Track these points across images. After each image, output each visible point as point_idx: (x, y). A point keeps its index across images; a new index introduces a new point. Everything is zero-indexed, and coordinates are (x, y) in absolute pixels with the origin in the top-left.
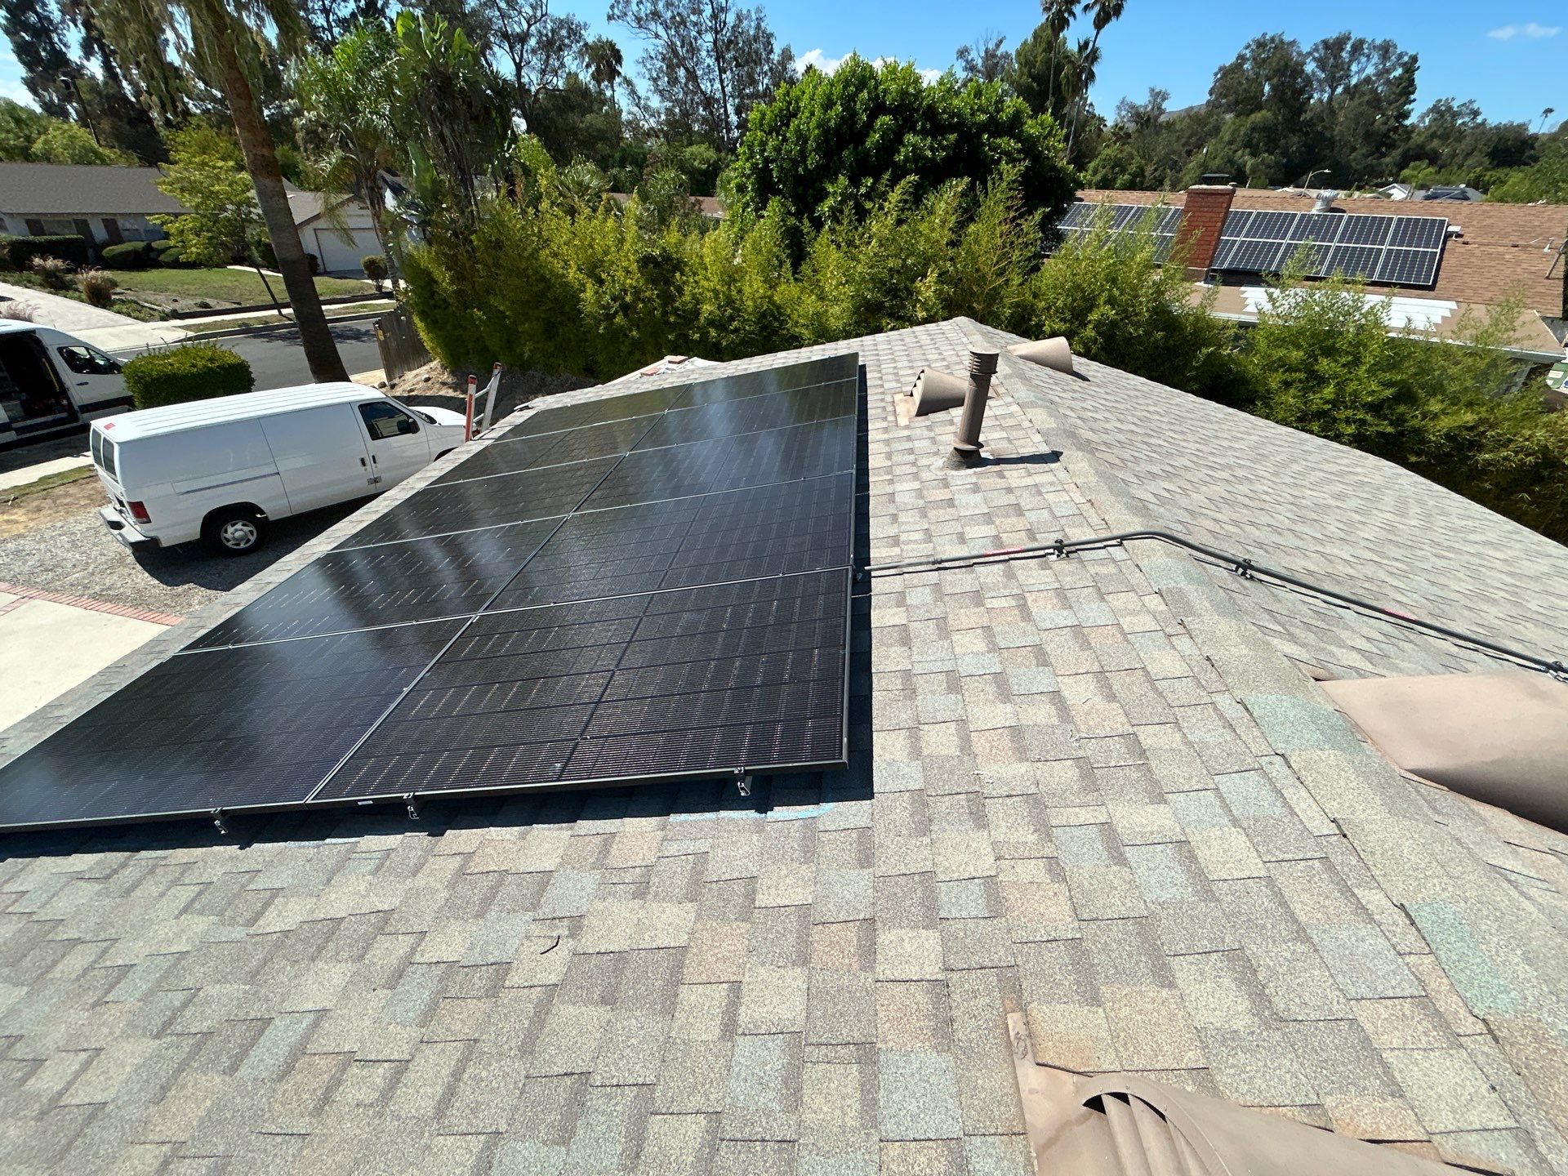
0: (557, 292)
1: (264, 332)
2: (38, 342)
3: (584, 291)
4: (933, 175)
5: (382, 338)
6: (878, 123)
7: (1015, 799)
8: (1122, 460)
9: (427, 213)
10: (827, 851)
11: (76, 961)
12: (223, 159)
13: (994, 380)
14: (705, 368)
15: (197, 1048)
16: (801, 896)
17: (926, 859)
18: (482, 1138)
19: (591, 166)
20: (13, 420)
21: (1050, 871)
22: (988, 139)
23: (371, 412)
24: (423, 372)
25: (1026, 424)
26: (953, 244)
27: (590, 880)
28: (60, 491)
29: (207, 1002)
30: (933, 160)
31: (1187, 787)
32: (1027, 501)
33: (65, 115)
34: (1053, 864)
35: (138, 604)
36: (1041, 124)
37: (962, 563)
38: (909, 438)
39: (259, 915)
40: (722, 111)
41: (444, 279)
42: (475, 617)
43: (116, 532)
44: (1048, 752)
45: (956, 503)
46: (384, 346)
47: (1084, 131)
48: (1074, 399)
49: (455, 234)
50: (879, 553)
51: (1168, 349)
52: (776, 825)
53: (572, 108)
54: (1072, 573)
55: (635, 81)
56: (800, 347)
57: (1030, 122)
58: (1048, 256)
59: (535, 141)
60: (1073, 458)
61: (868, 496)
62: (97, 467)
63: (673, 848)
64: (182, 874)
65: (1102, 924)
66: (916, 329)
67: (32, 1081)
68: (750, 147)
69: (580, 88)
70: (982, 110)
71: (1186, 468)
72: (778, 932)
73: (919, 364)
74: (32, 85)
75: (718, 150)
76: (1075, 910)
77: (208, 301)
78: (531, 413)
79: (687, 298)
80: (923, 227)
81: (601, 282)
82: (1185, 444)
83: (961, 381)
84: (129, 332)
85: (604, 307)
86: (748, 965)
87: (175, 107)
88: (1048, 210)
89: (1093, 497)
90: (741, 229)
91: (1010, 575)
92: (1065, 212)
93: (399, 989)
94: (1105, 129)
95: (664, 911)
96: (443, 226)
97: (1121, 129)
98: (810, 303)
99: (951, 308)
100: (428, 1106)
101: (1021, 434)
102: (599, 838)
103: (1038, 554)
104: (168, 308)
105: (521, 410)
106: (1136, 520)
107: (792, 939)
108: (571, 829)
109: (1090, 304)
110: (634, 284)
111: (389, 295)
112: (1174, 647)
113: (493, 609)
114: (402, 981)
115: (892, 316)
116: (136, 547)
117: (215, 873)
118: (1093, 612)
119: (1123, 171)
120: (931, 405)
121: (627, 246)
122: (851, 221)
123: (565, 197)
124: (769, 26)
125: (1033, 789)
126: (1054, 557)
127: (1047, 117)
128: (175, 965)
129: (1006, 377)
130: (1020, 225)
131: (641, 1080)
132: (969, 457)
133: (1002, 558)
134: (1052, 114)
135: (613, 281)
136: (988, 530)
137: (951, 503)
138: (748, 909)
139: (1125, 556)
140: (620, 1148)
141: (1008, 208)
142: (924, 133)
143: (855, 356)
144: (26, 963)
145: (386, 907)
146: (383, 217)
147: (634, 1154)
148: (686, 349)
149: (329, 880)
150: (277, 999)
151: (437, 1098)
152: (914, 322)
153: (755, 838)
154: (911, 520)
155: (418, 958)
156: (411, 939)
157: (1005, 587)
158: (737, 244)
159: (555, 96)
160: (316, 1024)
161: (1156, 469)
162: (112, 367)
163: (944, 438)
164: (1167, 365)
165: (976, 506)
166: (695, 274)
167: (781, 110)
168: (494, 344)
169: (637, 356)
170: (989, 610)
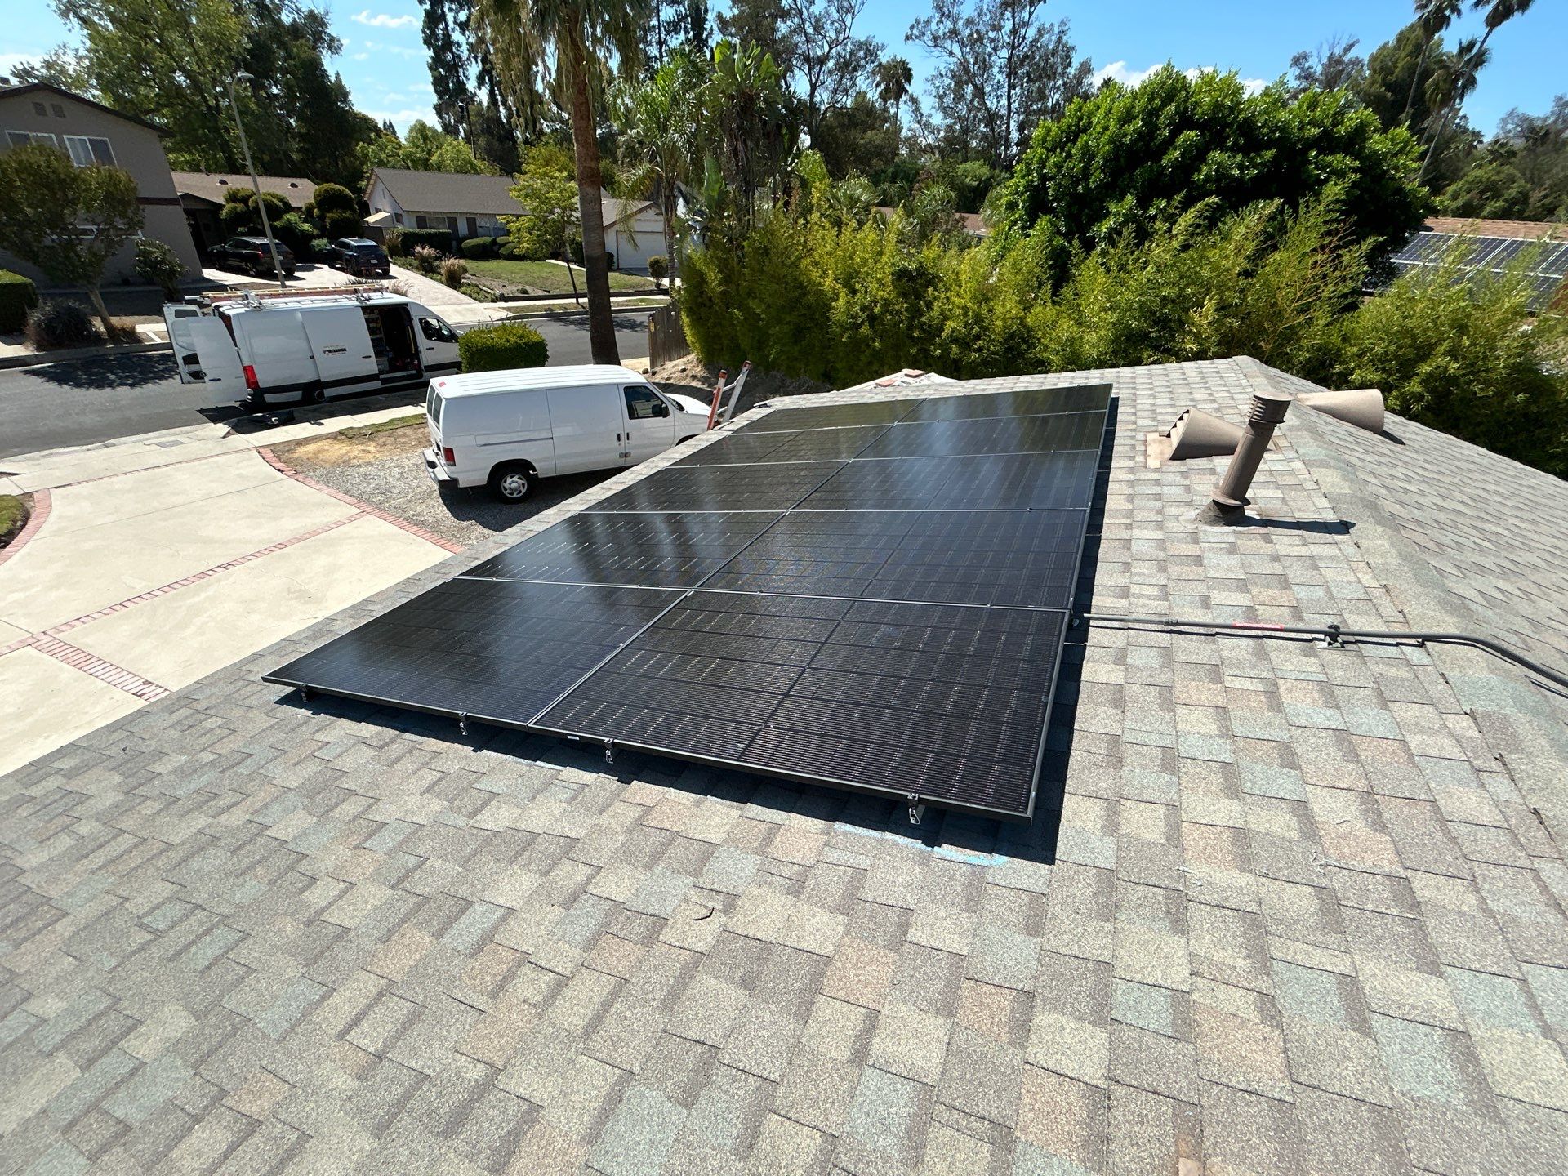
0: (811, 299)
1: (561, 317)
2: (408, 313)
3: (836, 300)
4: (1236, 195)
5: (653, 329)
6: (1182, 138)
7: (1227, 912)
8: (1438, 544)
9: (712, 219)
10: (991, 906)
11: (350, 808)
12: (560, 171)
13: (1277, 431)
14: (942, 385)
15: (418, 907)
16: (957, 944)
17: (1105, 947)
18: (618, 1071)
19: (864, 180)
20: (381, 372)
21: (1261, 1010)
22: (1316, 156)
23: (633, 394)
24: (681, 363)
25: (1309, 485)
26: (1247, 274)
27: (750, 864)
28: (400, 432)
29: (432, 871)
30: (1240, 180)
31: (1477, 966)
32: (1295, 573)
33: (457, 134)
34: (1268, 1006)
35: (435, 531)
36: (1392, 140)
37: (1201, 630)
38: (1158, 483)
39: (478, 811)
40: (1004, 127)
41: (713, 277)
42: (690, 592)
43: (431, 470)
44: (1280, 869)
45: (1205, 562)
46: (653, 336)
47: (1448, 148)
48: (1379, 463)
49: (731, 240)
50: (1102, 601)
51: (1525, 415)
52: (941, 863)
53: (855, 125)
54: (1346, 668)
55: (921, 99)
56: (1046, 373)
57: (1376, 136)
58: (1371, 294)
59: (817, 157)
60: (1371, 536)
61: (1099, 539)
62: (428, 416)
63: (833, 856)
64: (431, 759)
65: (1324, 1096)
66: (1185, 364)
67: (307, 893)
68: (1028, 165)
69: (866, 105)
70: (1314, 123)
71: (1535, 568)
72: (925, 973)
73: (1183, 403)
74: (439, 110)
75: (993, 167)
76: (1289, 1066)
77: (528, 288)
78: (768, 411)
79: (935, 313)
80: (1213, 255)
81: (854, 292)
82: (1535, 537)
83: (1236, 428)
84: (468, 310)
85: (852, 317)
86: (889, 998)
87: (535, 126)
88: (1381, 239)
89: (1390, 583)
90: (1004, 247)
91: (1262, 655)
92: (1406, 242)
93: (572, 912)
94: (1479, 146)
95: (814, 915)
96: (722, 231)
97: (1503, 145)
98: (1066, 328)
99: (1229, 346)
100: (579, 1024)
101: (1302, 495)
102: (764, 826)
103: (1305, 638)
104: (498, 293)
105: (760, 407)
106: (1449, 619)
107: (939, 986)
108: (741, 809)
109: (1424, 352)
110: (886, 296)
111: (665, 292)
112: (1483, 786)
113: (709, 587)
114: (575, 905)
115: (1156, 348)
116: (442, 483)
117: (453, 766)
118: (1367, 718)
119: (1497, 196)
120: (1190, 450)
121: (885, 258)
122: (1129, 244)
123: (834, 209)
124: (1070, 39)
125: (1253, 907)
126: (1325, 644)
127: (1403, 131)
128: (414, 833)
129: (1291, 428)
130: (1339, 256)
131: (765, 1074)
132: (1230, 513)
133: (1254, 633)
134: (1409, 128)
135: (866, 292)
136: (1243, 599)
137: (1198, 561)
138: (898, 940)
139: (1425, 660)
140: (735, 1132)
141: (1329, 233)
142: (1235, 149)
143: (1109, 387)
144: (318, 798)
145: (573, 835)
146: (673, 222)
147: (747, 1146)
148: (925, 363)
149: (534, 798)
150: (480, 887)
151: (587, 1020)
152: (1181, 357)
153: (917, 869)
154: (1146, 572)
155: (591, 889)
156: (588, 870)
157: (1253, 667)
158: (996, 262)
159: (842, 114)
160: (504, 919)
161: (1486, 562)
162: (452, 337)
163: (1200, 488)
164: (1523, 436)
165: (1229, 569)
166: (947, 290)
167: (1069, 127)
168: (745, 343)
169: (875, 368)
170: (1227, 690)
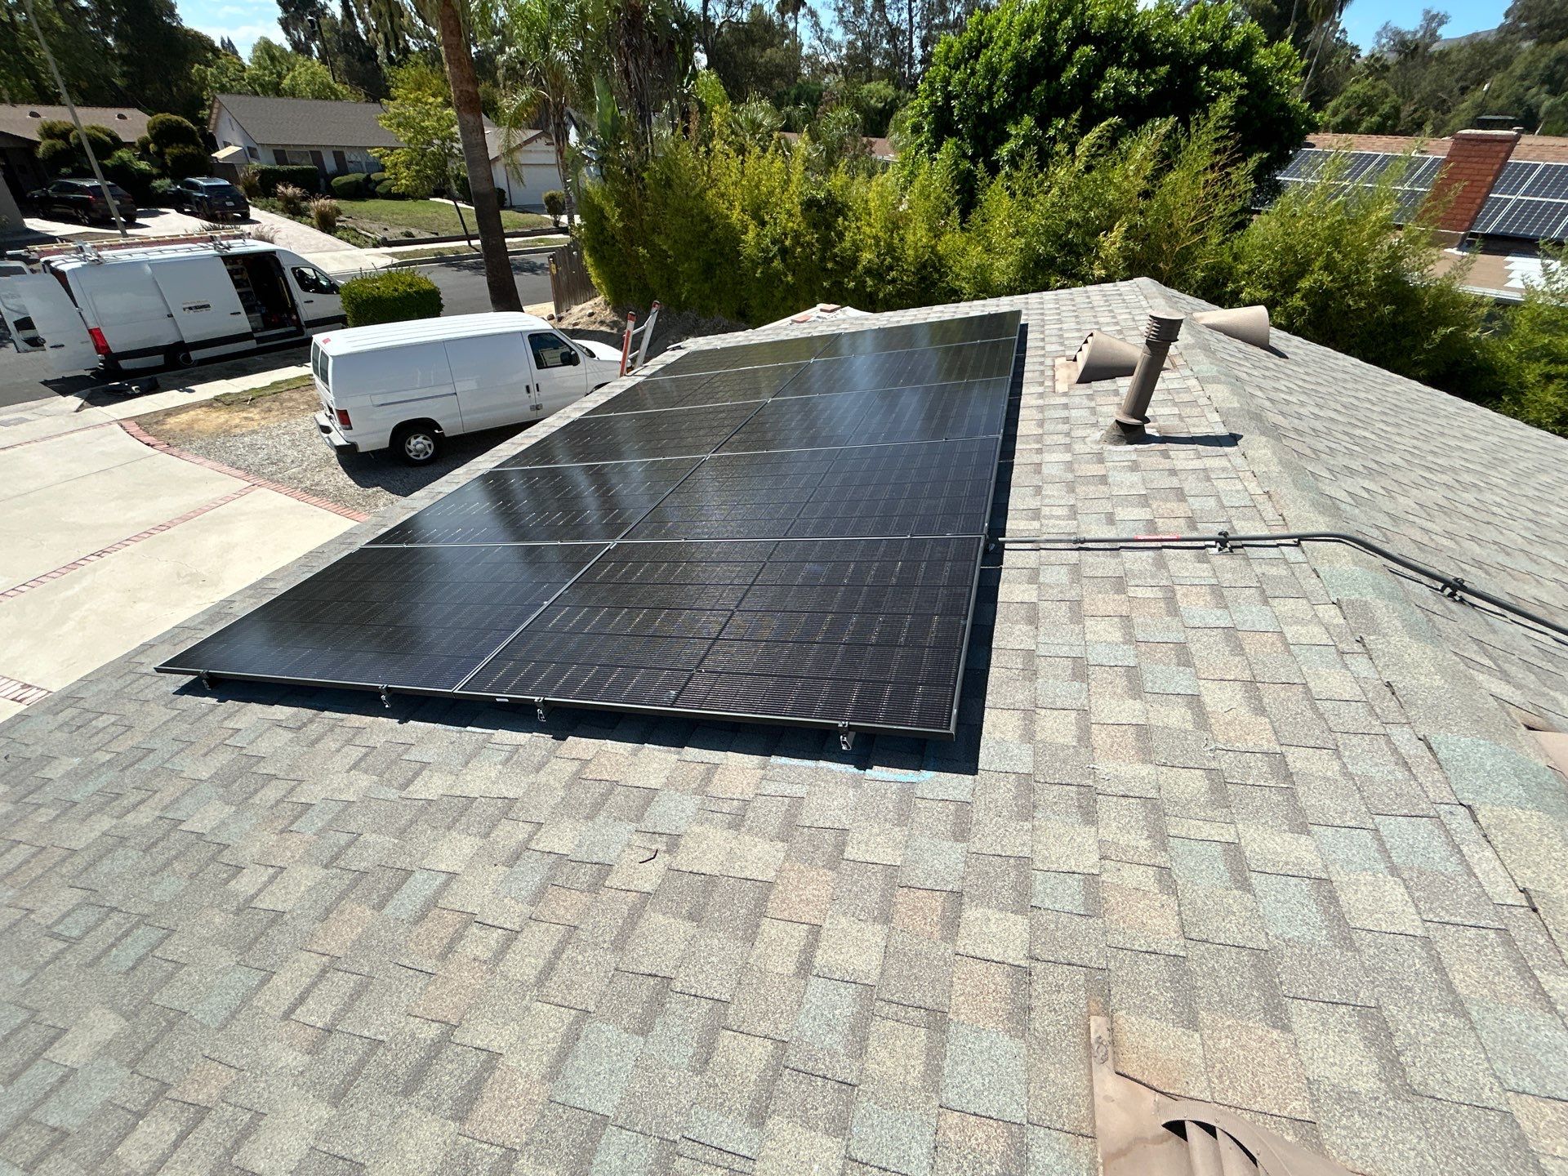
0: (719, 232)
1: (453, 261)
2: (277, 262)
3: (745, 233)
4: (1136, 113)
5: (554, 272)
6: (1077, 54)
7: (1131, 800)
8: (1314, 451)
9: (605, 149)
10: (922, 818)
11: (271, 793)
12: (434, 95)
13: (1172, 350)
14: (857, 319)
15: (355, 884)
16: (892, 857)
17: (1024, 845)
18: (573, 1012)
19: (766, 103)
20: (255, 330)
21: (1160, 881)
22: (1207, 73)
23: (540, 342)
24: (588, 307)
25: (1203, 401)
26: (1146, 195)
27: (691, 804)
28: (286, 395)
29: (366, 846)
30: (1136, 98)
31: (1338, 822)
32: (1191, 485)
33: (309, 52)
34: (1164, 874)
35: (338, 500)
36: (1277, 54)
37: (1107, 546)
38: (1066, 406)
39: (409, 782)
40: (906, 43)
41: (613, 214)
42: (612, 544)
43: (325, 435)
44: (1176, 757)
45: (1110, 480)
46: (556, 279)
47: (1330, 63)
48: (1265, 377)
49: (629, 171)
50: (1015, 525)
51: (1394, 326)
52: (873, 784)
53: (753, 42)
54: (1234, 571)
55: (820, 12)
56: (959, 302)
57: (1262, 51)
58: (1258, 212)
59: (713, 77)
60: (1257, 446)
61: (1012, 464)
62: (315, 376)
63: (770, 788)
64: (354, 736)
65: (1212, 947)
66: (1089, 288)
67: (233, 883)
68: (931, 84)
69: (764, 19)
70: (1204, 37)
71: (1395, 466)
72: (862, 886)
73: (1088, 326)
74: (285, 24)
75: (898, 87)
76: (1182, 926)
77: (414, 231)
78: (683, 353)
79: (847, 244)
80: (1116, 176)
81: (763, 224)
82: (1398, 439)
83: (1135, 349)
84: (348, 257)
85: (763, 251)
86: (830, 912)
87: (397, 44)
88: (1265, 155)
89: (1272, 491)
90: (911, 172)
91: (1161, 564)
92: (1290, 159)
93: (516, 869)
94: (1357, 61)
95: (756, 845)
96: (619, 162)
97: (1378, 60)
98: (975, 255)
99: (1134, 267)
100: (531, 975)
101: (1196, 411)
102: (703, 767)
103: (1198, 546)
104: (379, 237)
105: (674, 349)
106: (1321, 519)
107: (876, 896)
108: (679, 753)
109: (1303, 269)
110: (796, 227)
111: (564, 231)
112: (1346, 666)
113: (632, 538)
114: (518, 862)
115: (1063, 273)
116: (340, 450)
117: (378, 740)
118: (1250, 614)
119: (1372, 111)
120: (1095, 372)
121: (792, 188)
122: (1031, 166)
123: (737, 135)
125: (1153, 794)
126: (1215, 550)
127: (1286, 46)
128: (343, 811)
129: (1186, 347)
130: (1228, 174)
131: (716, 996)
132: (1132, 432)
133: (1153, 544)
134: (1292, 42)
135: (775, 224)
136: (1143, 514)
137: (1103, 480)
138: (836, 860)
139: (1301, 558)
140: (691, 1052)
141: (1217, 152)
142: (1130, 66)
143: (1018, 314)
144: (235, 787)
145: (511, 796)
146: (565, 153)
147: (703, 1061)
148: (839, 297)
149: (467, 763)
150: (419, 856)
151: (539, 969)
152: (1087, 281)
153: (851, 792)
154: (1056, 494)
155: (533, 845)
156: (529, 828)
157: (1153, 577)
158: (905, 188)
159: (739, 29)
160: (446, 885)
161: (1355, 465)
162: (332, 288)
163: (1105, 409)
164: (1391, 345)
165: (1132, 486)
166: (857, 219)
167: (971, 41)
168: (654, 282)
169: (790, 303)
170: (1131, 599)
